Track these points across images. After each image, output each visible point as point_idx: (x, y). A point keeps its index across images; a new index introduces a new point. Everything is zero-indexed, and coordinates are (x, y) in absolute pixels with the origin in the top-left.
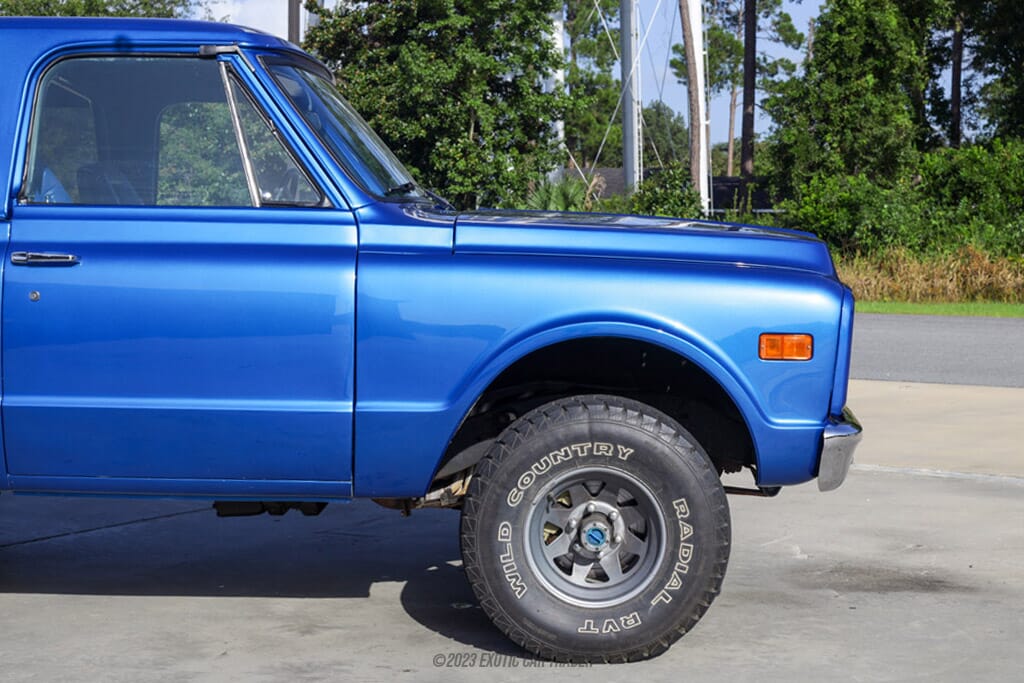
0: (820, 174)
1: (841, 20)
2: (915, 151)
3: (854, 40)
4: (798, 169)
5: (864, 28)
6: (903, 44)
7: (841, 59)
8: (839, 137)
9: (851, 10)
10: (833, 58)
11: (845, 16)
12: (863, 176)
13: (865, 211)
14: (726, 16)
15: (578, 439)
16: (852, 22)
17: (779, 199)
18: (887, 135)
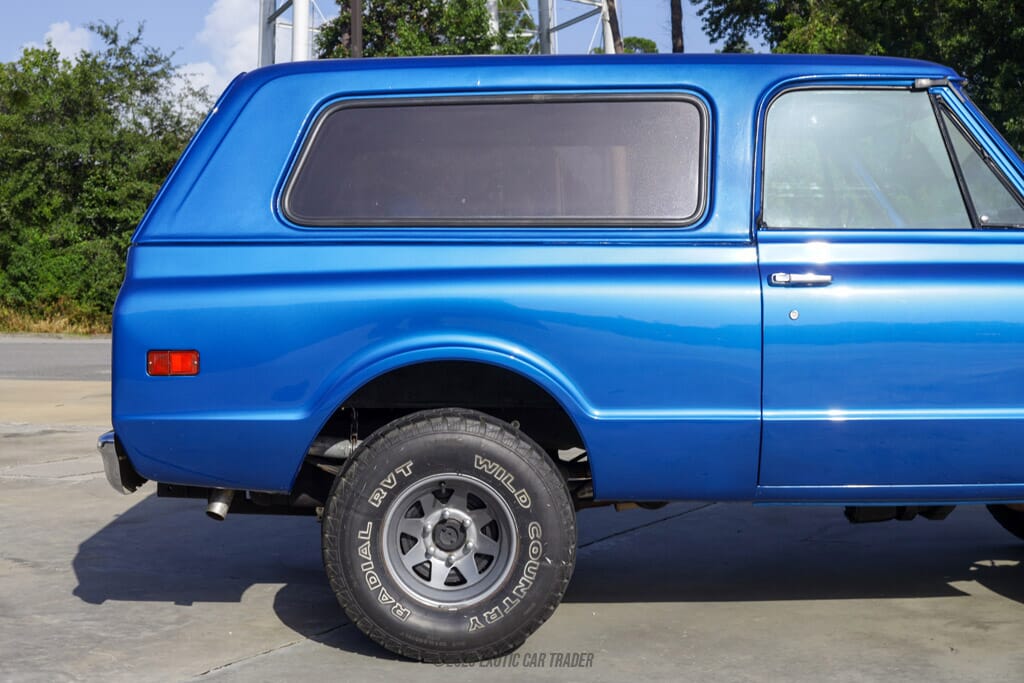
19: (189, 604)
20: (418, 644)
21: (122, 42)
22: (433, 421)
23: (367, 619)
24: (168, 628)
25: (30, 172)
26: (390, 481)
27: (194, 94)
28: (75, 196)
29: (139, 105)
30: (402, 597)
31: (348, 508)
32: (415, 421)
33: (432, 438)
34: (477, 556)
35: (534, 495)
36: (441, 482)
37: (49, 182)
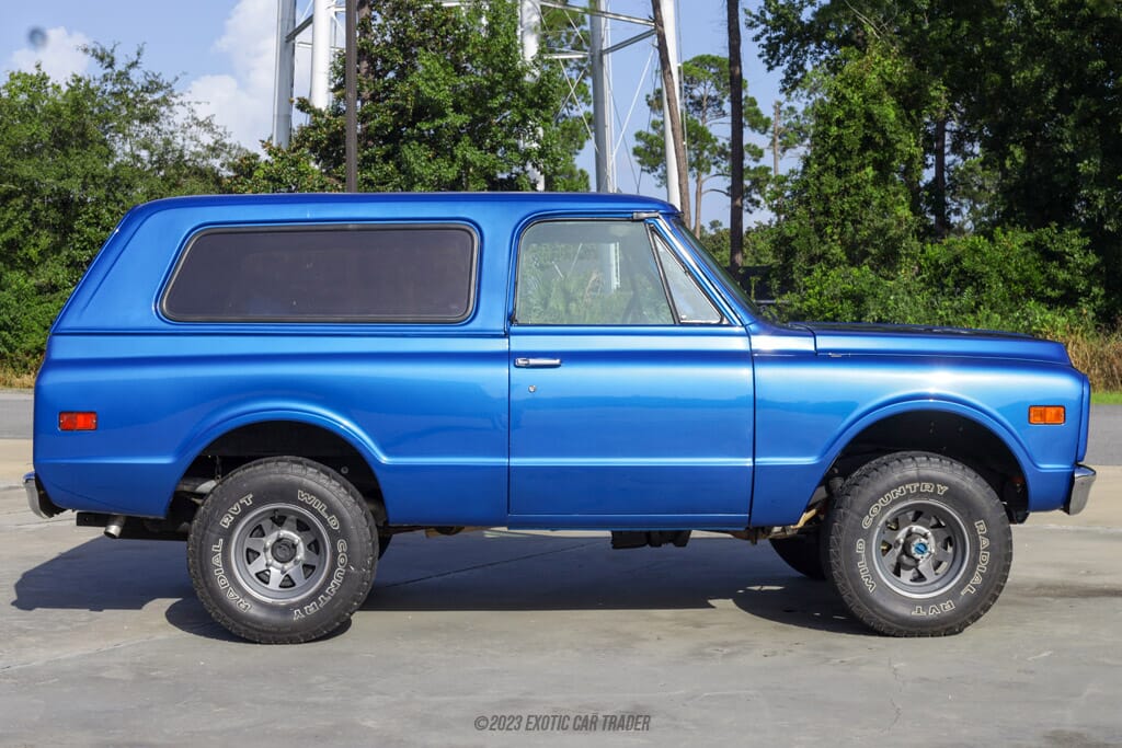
0: (821, 267)
1: (839, 114)
2: (916, 242)
3: (853, 134)
4: (800, 262)
5: (863, 121)
6: (903, 137)
7: (841, 153)
8: (839, 229)
9: (850, 103)
10: (833, 150)
11: (844, 109)
12: (866, 268)
13: (870, 303)
14: (689, 101)
15: (911, 481)
16: (850, 115)
17: (782, 292)
18: (888, 227)
19: (101, 610)
20: (256, 629)
21: (120, 66)
22: (268, 465)
23: (219, 611)
24: (79, 624)
25: (14, 210)
26: (236, 508)
27: (199, 124)
28: (64, 236)
29: (137, 135)
30: (245, 595)
31: (205, 529)
32: (255, 465)
33: (266, 478)
34: (304, 566)
35: (341, 520)
36: (276, 510)
37: (36, 221)
